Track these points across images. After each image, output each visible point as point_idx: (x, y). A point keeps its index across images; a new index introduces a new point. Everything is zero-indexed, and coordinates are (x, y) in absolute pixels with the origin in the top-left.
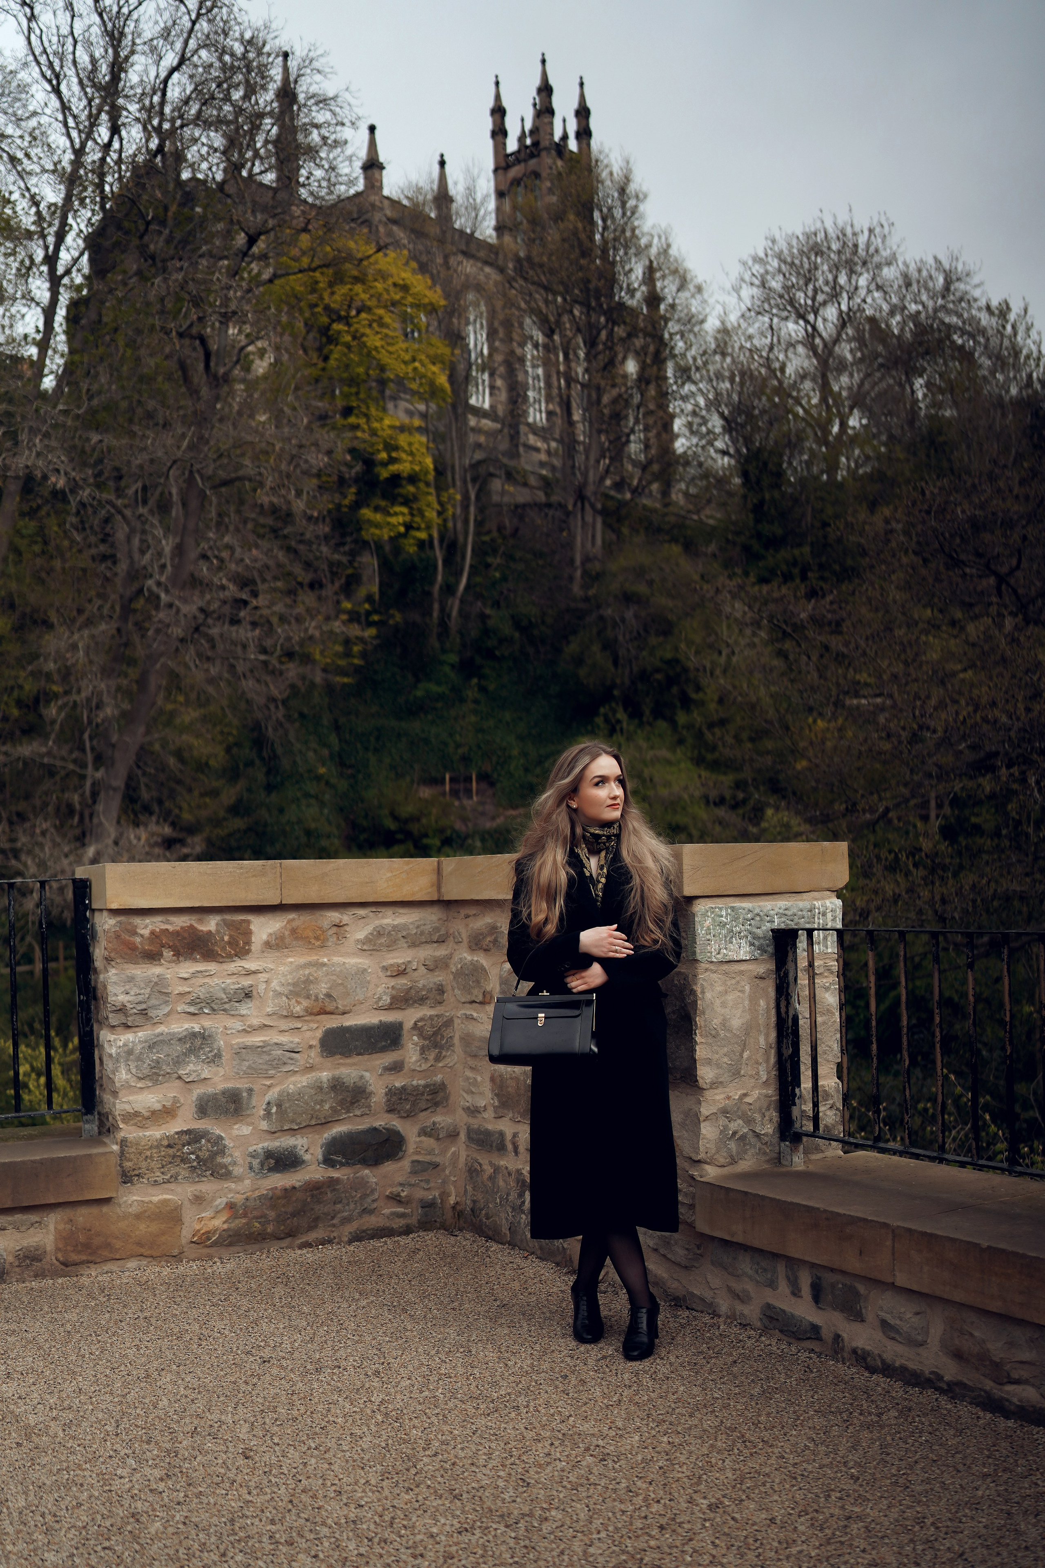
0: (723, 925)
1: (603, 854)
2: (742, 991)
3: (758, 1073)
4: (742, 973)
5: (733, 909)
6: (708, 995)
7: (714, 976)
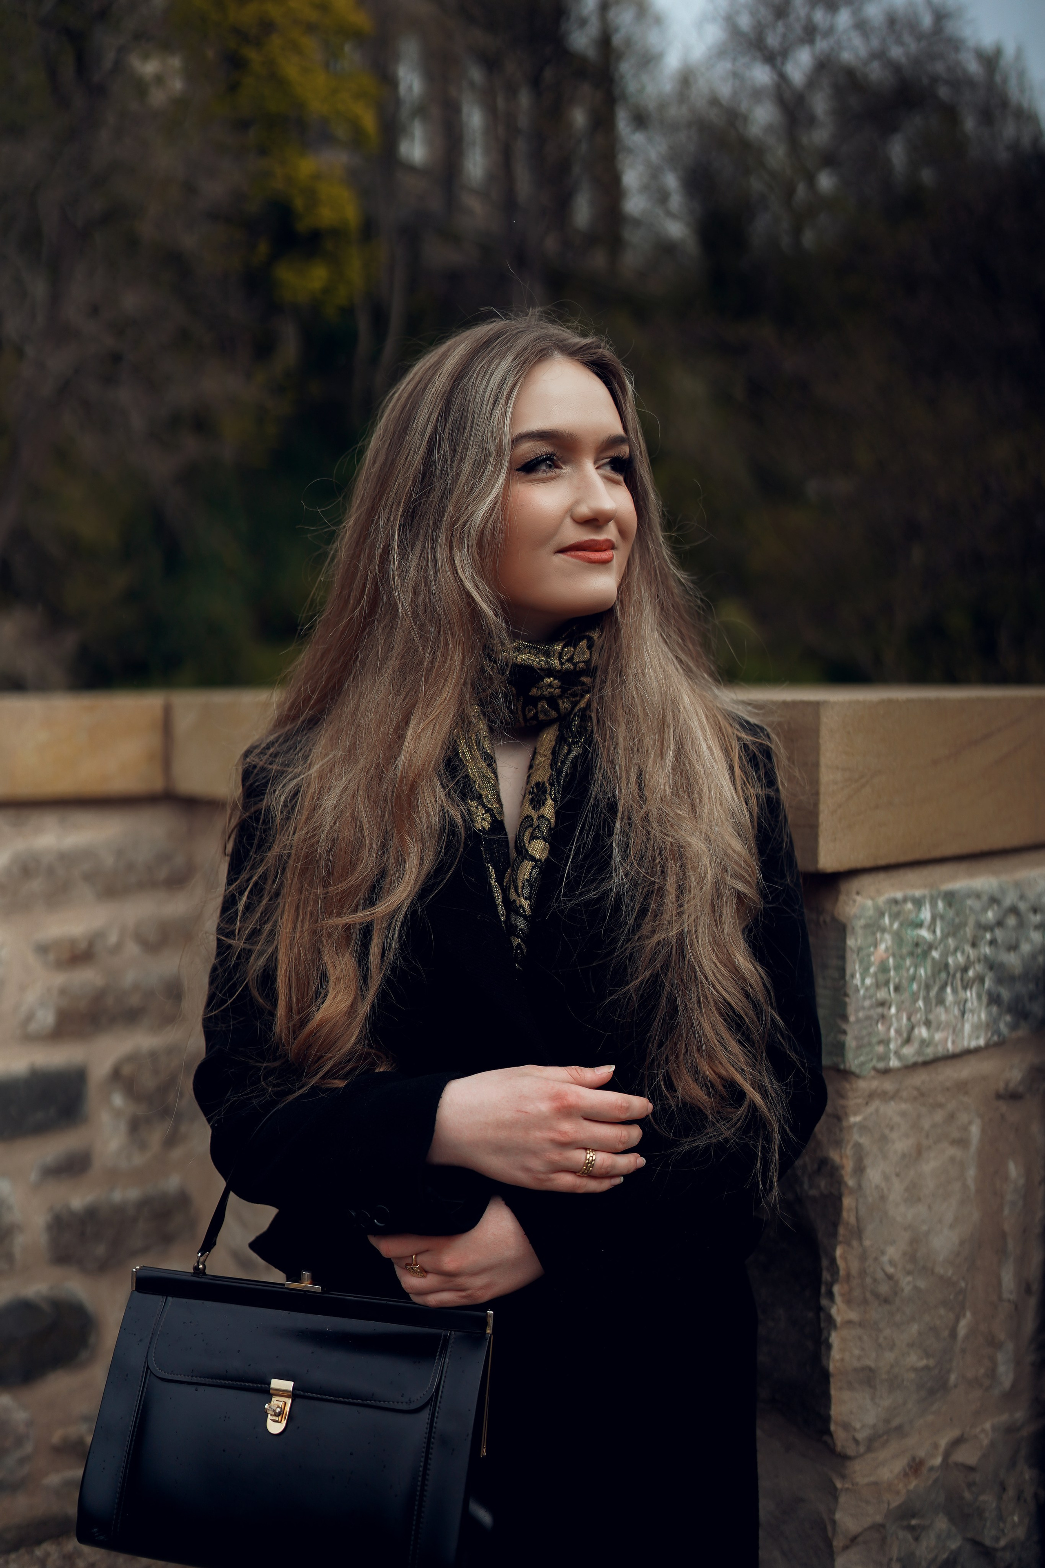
0: (920, 950)
1: (548, 738)
2: (962, 1142)
3: (992, 1373)
4: (962, 1087)
5: (950, 898)
6: (874, 1175)
7: (891, 1110)
